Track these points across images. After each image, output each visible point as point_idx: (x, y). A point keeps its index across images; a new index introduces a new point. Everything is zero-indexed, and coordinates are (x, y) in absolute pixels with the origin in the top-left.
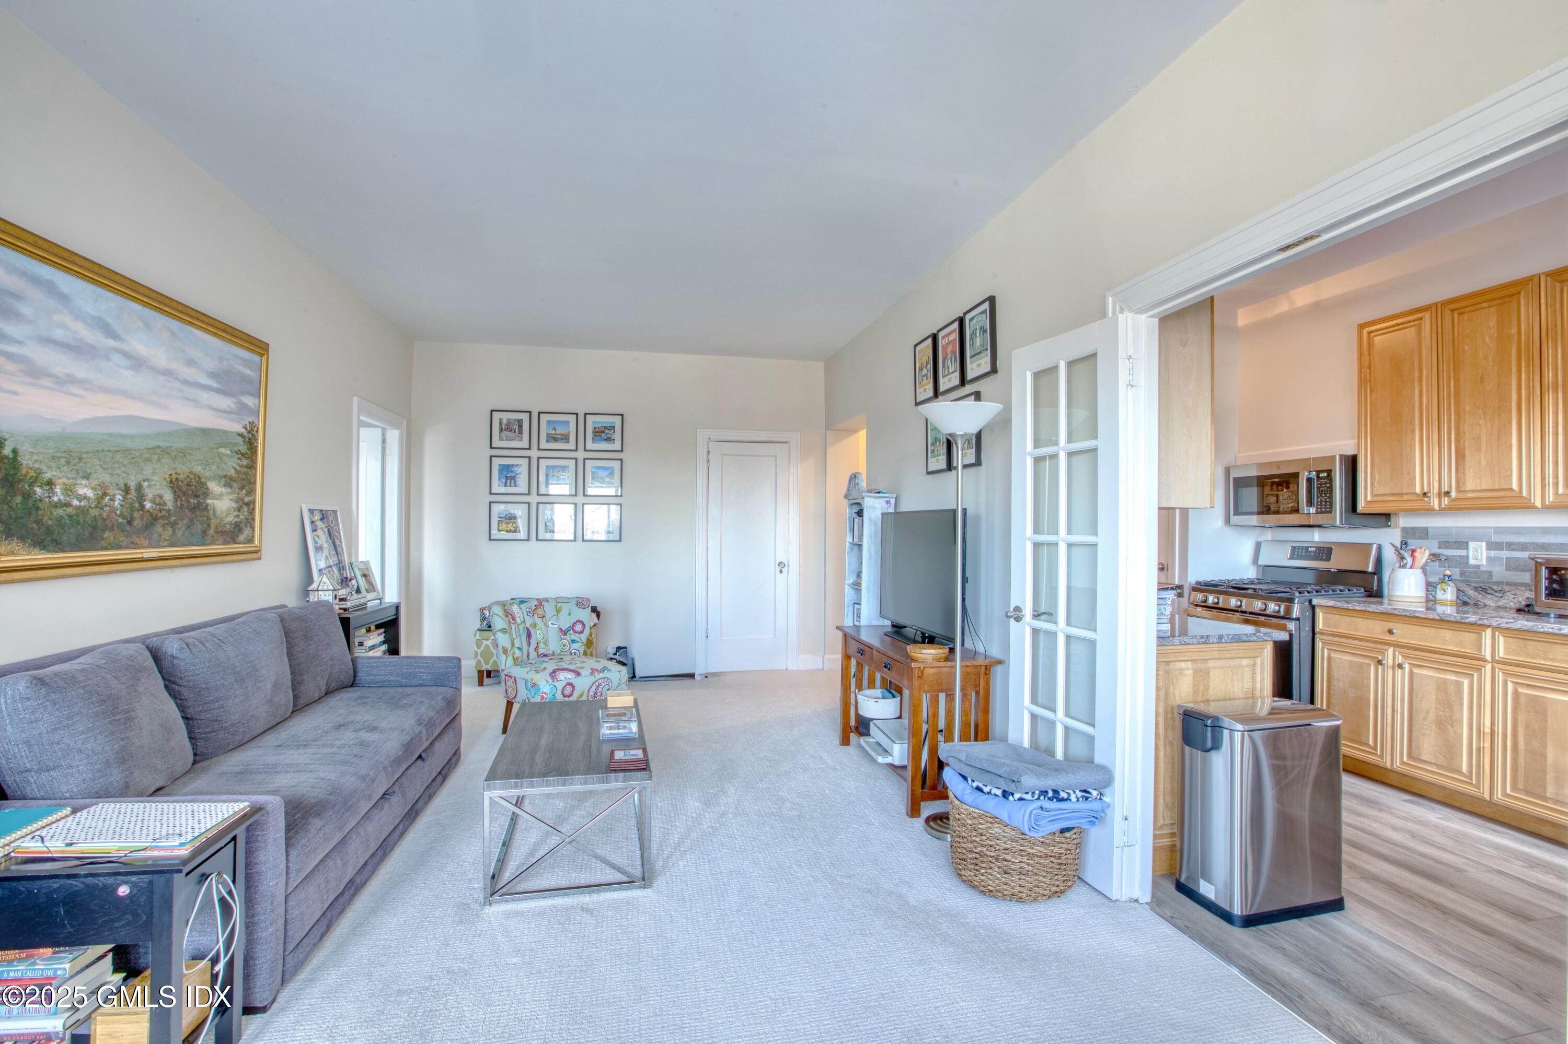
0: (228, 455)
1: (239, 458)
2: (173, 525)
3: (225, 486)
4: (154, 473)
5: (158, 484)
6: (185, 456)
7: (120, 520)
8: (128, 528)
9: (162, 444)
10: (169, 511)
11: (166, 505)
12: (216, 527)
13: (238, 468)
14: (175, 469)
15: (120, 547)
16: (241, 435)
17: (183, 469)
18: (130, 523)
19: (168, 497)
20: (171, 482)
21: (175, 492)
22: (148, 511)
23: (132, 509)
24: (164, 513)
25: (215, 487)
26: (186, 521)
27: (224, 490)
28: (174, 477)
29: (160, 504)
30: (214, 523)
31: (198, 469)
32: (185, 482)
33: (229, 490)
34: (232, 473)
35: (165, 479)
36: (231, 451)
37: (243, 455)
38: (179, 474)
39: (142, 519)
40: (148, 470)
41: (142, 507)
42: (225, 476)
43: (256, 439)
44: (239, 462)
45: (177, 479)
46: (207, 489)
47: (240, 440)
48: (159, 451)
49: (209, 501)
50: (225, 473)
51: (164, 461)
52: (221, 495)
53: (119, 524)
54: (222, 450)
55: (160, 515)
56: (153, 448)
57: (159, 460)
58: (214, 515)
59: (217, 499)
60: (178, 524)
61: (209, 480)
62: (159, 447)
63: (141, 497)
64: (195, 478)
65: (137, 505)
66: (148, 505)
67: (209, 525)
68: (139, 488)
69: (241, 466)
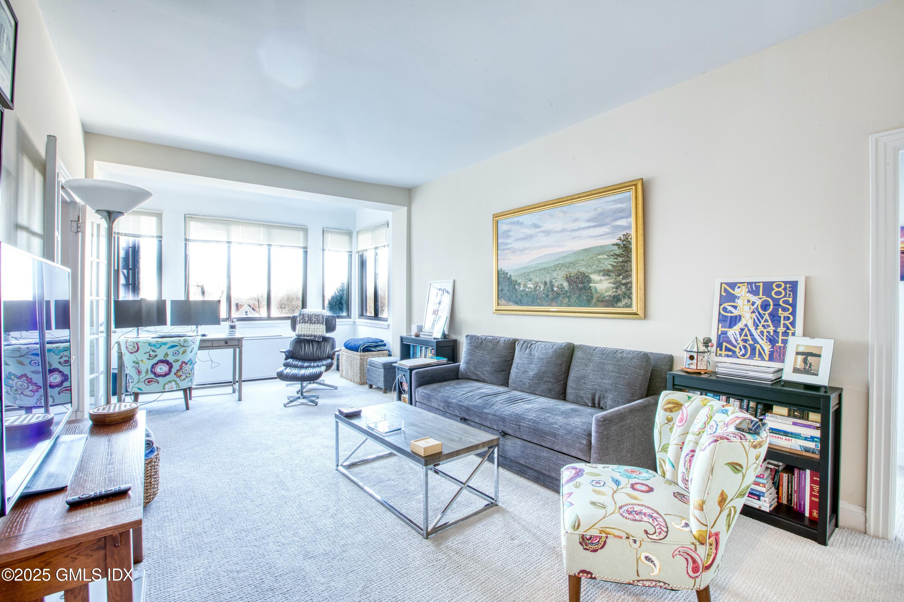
0: (605, 259)
1: (615, 258)
2: (569, 297)
3: (603, 275)
4: (557, 275)
5: (560, 280)
6: (575, 265)
7: (543, 295)
8: (547, 298)
9: (561, 262)
10: (566, 291)
11: (564, 288)
12: (598, 298)
13: (615, 264)
14: (569, 272)
15: (543, 306)
16: (616, 244)
17: (573, 271)
18: (547, 296)
19: (566, 285)
20: (567, 278)
21: (569, 282)
22: (556, 291)
23: (548, 291)
24: (563, 292)
25: (595, 277)
26: (576, 295)
27: (603, 278)
28: (568, 275)
29: (561, 288)
30: (595, 296)
31: (583, 269)
32: (575, 277)
33: (608, 277)
34: (610, 267)
35: (563, 277)
36: (607, 256)
37: (618, 255)
38: (572, 274)
39: (553, 294)
40: (555, 274)
41: (553, 290)
42: (604, 270)
43: (630, 243)
44: (615, 260)
45: (570, 276)
46: (590, 278)
47: (616, 248)
48: (560, 265)
49: (591, 285)
50: (603, 269)
51: (562, 269)
52: (601, 280)
53: (544, 297)
54: (600, 257)
55: (561, 293)
56: (557, 265)
57: (560, 269)
58: (596, 292)
59: (597, 283)
60: (571, 296)
61: (591, 274)
62: (560, 264)
63: (552, 286)
64: (581, 274)
65: (550, 289)
66: (555, 289)
67: (592, 297)
68: (551, 282)
69: (618, 263)
